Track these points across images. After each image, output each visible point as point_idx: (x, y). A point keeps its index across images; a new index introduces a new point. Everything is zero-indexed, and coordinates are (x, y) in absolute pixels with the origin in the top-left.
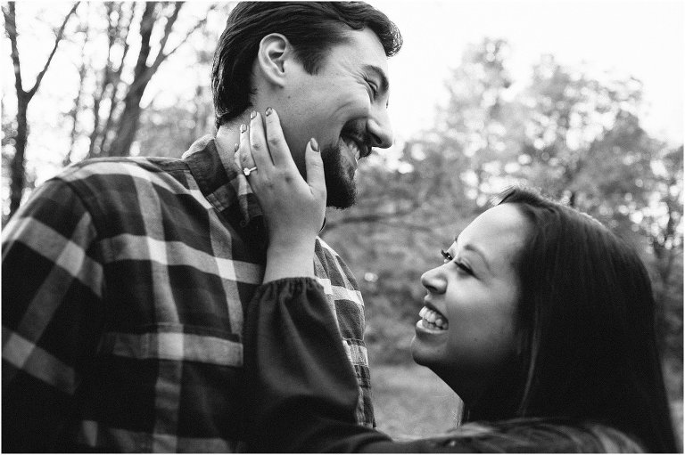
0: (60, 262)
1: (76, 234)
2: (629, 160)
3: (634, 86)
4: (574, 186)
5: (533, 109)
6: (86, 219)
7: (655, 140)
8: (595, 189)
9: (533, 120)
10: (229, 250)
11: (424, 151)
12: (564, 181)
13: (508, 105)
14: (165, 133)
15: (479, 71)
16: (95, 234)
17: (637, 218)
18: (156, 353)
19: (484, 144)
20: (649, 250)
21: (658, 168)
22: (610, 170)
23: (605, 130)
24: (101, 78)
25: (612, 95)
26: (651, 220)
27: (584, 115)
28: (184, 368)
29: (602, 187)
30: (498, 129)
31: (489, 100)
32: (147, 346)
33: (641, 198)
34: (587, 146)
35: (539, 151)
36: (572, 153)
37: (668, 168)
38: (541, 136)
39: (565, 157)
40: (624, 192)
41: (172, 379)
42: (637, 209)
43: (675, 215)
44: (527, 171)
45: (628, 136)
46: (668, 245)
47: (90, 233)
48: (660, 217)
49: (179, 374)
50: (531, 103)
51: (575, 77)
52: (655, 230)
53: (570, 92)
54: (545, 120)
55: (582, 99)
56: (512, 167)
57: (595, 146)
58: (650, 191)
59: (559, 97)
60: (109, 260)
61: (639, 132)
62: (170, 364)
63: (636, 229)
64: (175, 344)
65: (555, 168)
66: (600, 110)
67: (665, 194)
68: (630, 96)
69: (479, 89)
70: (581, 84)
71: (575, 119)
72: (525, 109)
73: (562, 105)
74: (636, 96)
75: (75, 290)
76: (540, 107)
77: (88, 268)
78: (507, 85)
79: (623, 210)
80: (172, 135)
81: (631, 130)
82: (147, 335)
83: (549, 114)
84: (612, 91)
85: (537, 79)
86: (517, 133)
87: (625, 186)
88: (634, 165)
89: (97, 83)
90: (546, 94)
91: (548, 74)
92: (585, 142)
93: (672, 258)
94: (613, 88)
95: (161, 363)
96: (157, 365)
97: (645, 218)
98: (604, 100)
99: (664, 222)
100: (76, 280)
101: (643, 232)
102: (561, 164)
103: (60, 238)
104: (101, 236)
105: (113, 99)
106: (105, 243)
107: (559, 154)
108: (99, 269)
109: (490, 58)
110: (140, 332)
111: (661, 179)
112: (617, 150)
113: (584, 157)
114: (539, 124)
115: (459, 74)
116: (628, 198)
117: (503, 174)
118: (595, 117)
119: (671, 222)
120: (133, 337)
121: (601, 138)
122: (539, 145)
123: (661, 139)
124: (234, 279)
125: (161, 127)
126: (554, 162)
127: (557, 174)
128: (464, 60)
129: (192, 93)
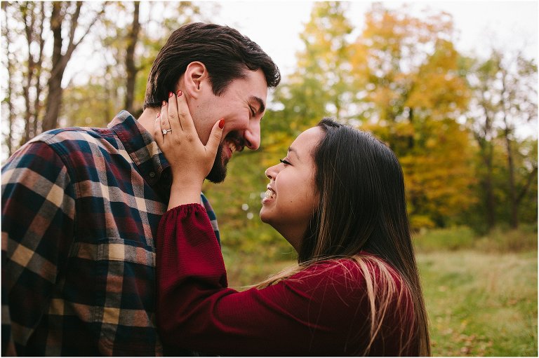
0: (49, 198)
1: (58, 180)
2: (449, 76)
3: (446, 19)
4: (411, 102)
5: (371, 47)
6: (64, 169)
7: (468, 58)
8: (426, 103)
9: (373, 56)
10: (142, 192)
11: (291, 92)
12: (402, 100)
13: (353, 46)
14: (86, 105)
15: (326, 23)
16: (70, 180)
17: (462, 120)
18: (107, 257)
19: (337, 80)
20: (474, 144)
21: (473, 80)
22: (435, 87)
23: (428, 55)
24: (25, 69)
25: (430, 28)
26: (472, 120)
27: (411, 46)
28: (125, 266)
29: (432, 100)
30: (347, 66)
31: (336, 45)
32: (102, 252)
33: (462, 104)
34: (417, 71)
35: (381, 79)
36: (405, 77)
37: (480, 78)
38: (380, 67)
39: (400, 81)
40: (449, 102)
41: (118, 273)
42: (462, 113)
43: (491, 114)
44: (374, 96)
45: (446, 58)
46: (488, 138)
47: (67, 178)
48: (480, 117)
49: (122, 269)
50: (369, 42)
51: (401, 18)
52: (477, 128)
53: (398, 30)
54: (381, 55)
55: (408, 34)
56: (361, 95)
57: (423, 70)
58: (469, 98)
59: (390, 35)
60: (78, 197)
61: (454, 54)
62: (116, 263)
63: (462, 129)
64: (119, 251)
65: (394, 90)
66: (423, 41)
67: (481, 99)
68: (444, 27)
69: (328, 37)
70: (406, 22)
71: (405, 51)
72: (365, 48)
73: (392, 41)
74: (448, 27)
75: (59, 216)
76: (376, 45)
77: (66, 201)
78: (349, 31)
79: (451, 116)
80: (91, 106)
81: (448, 54)
82: (102, 245)
83: (384, 49)
84: (430, 24)
85: (370, 24)
86: (362, 67)
87: (449, 97)
88: (454, 80)
89: (24, 75)
90: (380, 34)
91: (378, 18)
92: (415, 67)
93: (492, 147)
94: (430, 22)
95: (110, 263)
96: (107, 264)
97: (468, 119)
98: (424, 33)
99: (483, 120)
100: (59, 209)
101: (468, 131)
102: (398, 87)
103: (48, 182)
104: (73, 182)
105: (38, 85)
106: (76, 186)
107: (396, 80)
108: (73, 201)
109: (332, 11)
110: (97, 243)
111: (476, 88)
112: (440, 70)
113: (415, 79)
114: (377, 58)
115: (311, 27)
116: (453, 106)
117: (355, 101)
118: (420, 47)
119: (488, 120)
120: (92, 247)
121: (426, 63)
122: (379, 74)
123: (472, 57)
124: (146, 211)
125: (81, 102)
126: (393, 86)
127: (396, 95)
128: (312, 16)
129: (101, 72)
